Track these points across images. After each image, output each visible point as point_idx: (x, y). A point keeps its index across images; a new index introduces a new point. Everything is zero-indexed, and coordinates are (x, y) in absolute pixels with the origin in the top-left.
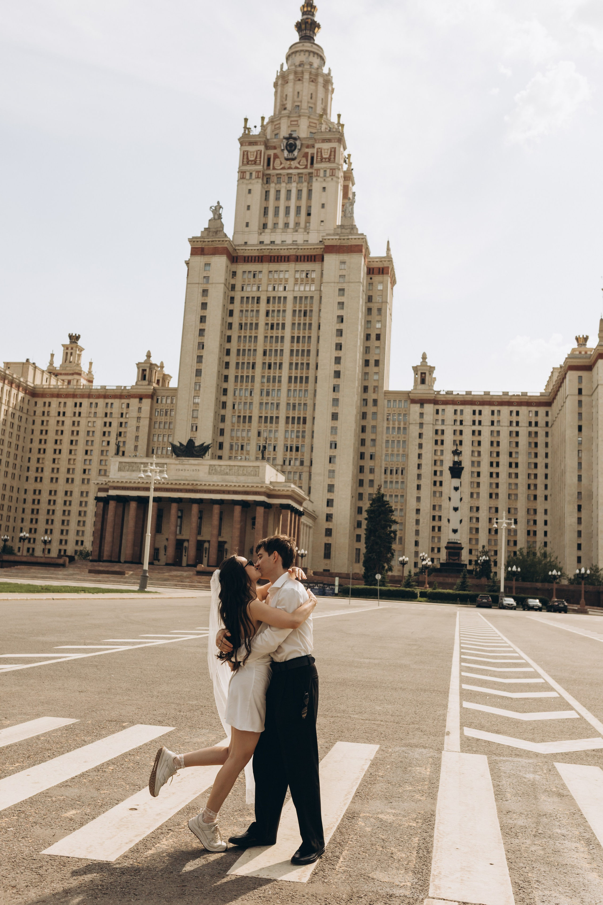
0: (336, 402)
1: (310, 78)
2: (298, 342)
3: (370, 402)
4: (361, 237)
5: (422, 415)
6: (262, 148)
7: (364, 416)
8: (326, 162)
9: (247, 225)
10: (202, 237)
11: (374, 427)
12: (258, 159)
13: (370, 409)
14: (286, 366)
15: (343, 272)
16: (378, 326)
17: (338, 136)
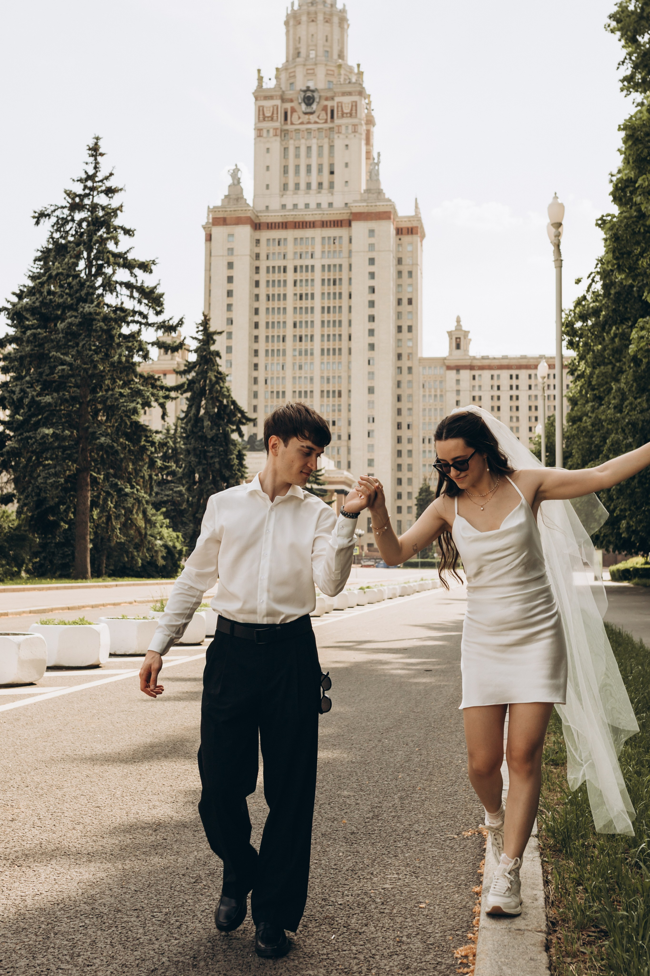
0: (371, 374)
1: (325, 18)
2: (329, 312)
3: (405, 370)
4: (389, 203)
5: (458, 381)
6: (278, 102)
7: (399, 384)
8: (347, 117)
9: (268, 187)
10: (223, 206)
11: (410, 396)
12: (275, 115)
13: (405, 377)
14: (317, 338)
15: (372, 240)
16: (410, 289)
17: (358, 89)
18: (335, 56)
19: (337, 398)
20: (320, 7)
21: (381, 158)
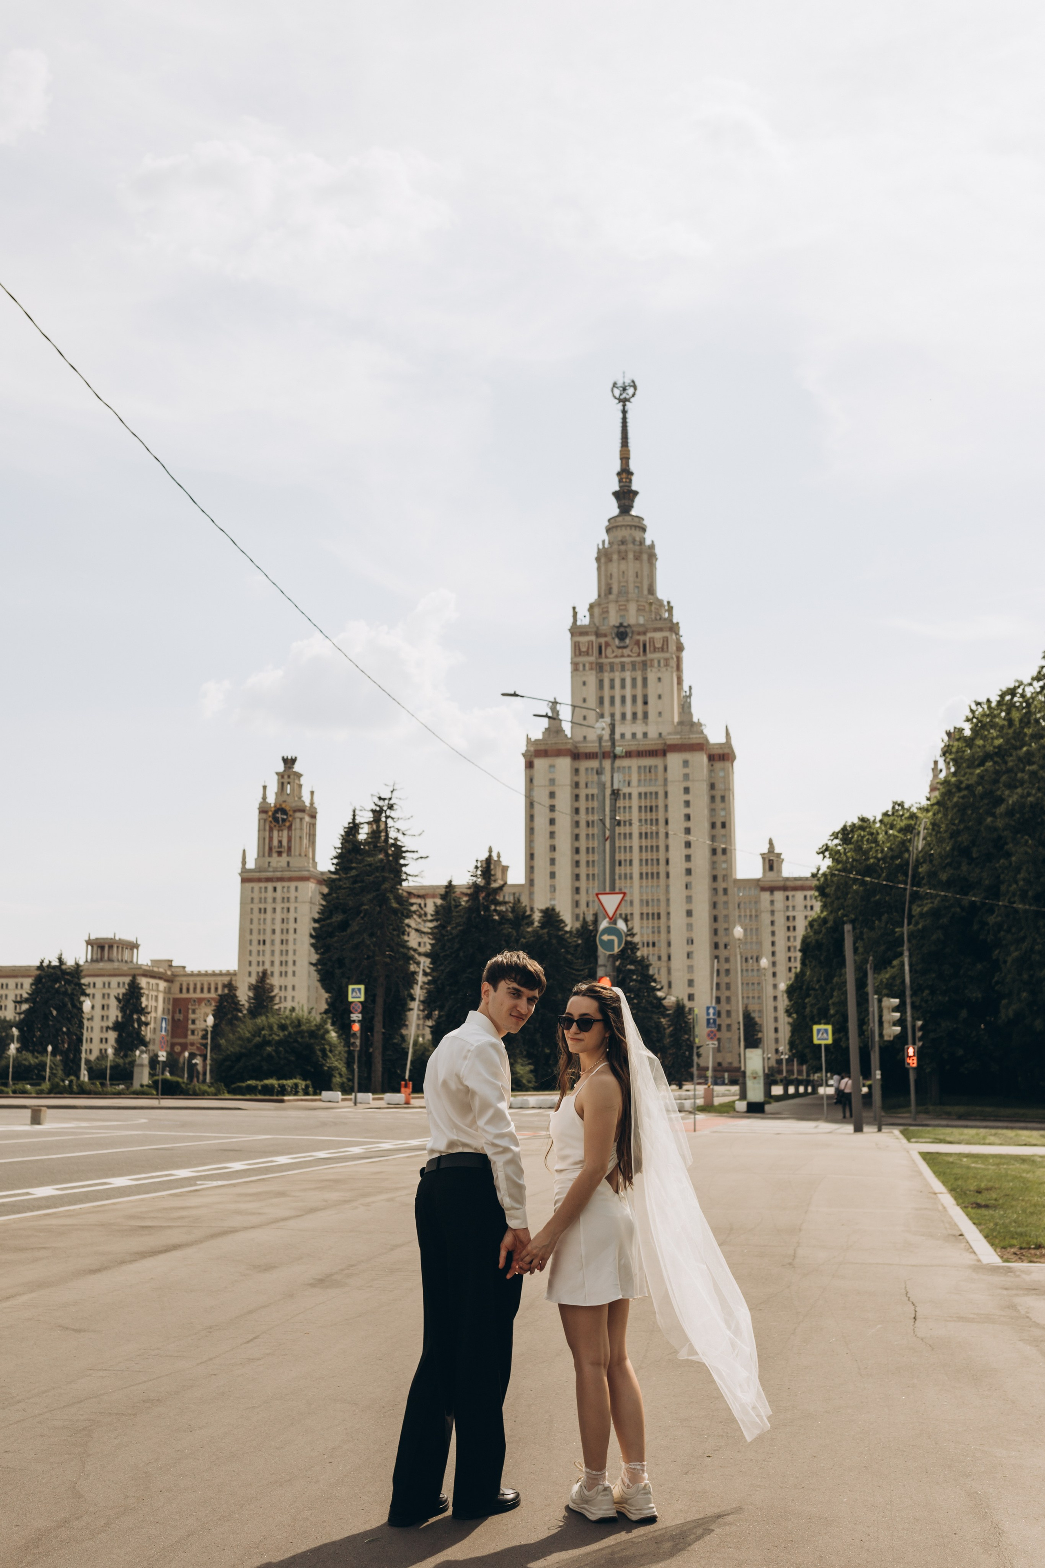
0: (689, 899)
1: (634, 556)
2: (646, 837)
3: (721, 892)
4: (701, 736)
5: (772, 902)
6: (593, 637)
7: (715, 905)
8: (659, 651)
9: (584, 717)
10: (542, 739)
11: (726, 916)
12: (590, 650)
13: (721, 898)
14: (636, 863)
15: (686, 771)
16: (723, 813)
17: (669, 625)
18: (646, 592)
19: (656, 921)
20: (630, 546)
21: (693, 691)
